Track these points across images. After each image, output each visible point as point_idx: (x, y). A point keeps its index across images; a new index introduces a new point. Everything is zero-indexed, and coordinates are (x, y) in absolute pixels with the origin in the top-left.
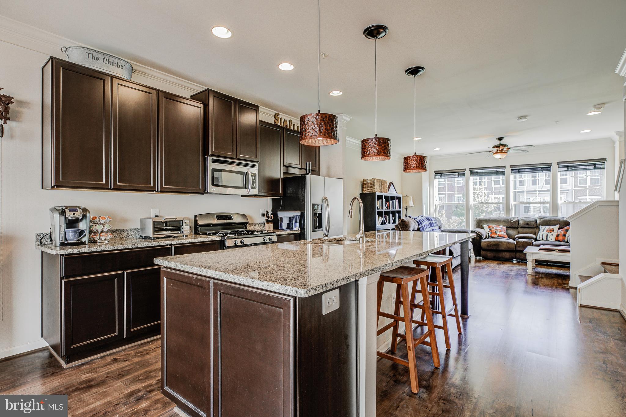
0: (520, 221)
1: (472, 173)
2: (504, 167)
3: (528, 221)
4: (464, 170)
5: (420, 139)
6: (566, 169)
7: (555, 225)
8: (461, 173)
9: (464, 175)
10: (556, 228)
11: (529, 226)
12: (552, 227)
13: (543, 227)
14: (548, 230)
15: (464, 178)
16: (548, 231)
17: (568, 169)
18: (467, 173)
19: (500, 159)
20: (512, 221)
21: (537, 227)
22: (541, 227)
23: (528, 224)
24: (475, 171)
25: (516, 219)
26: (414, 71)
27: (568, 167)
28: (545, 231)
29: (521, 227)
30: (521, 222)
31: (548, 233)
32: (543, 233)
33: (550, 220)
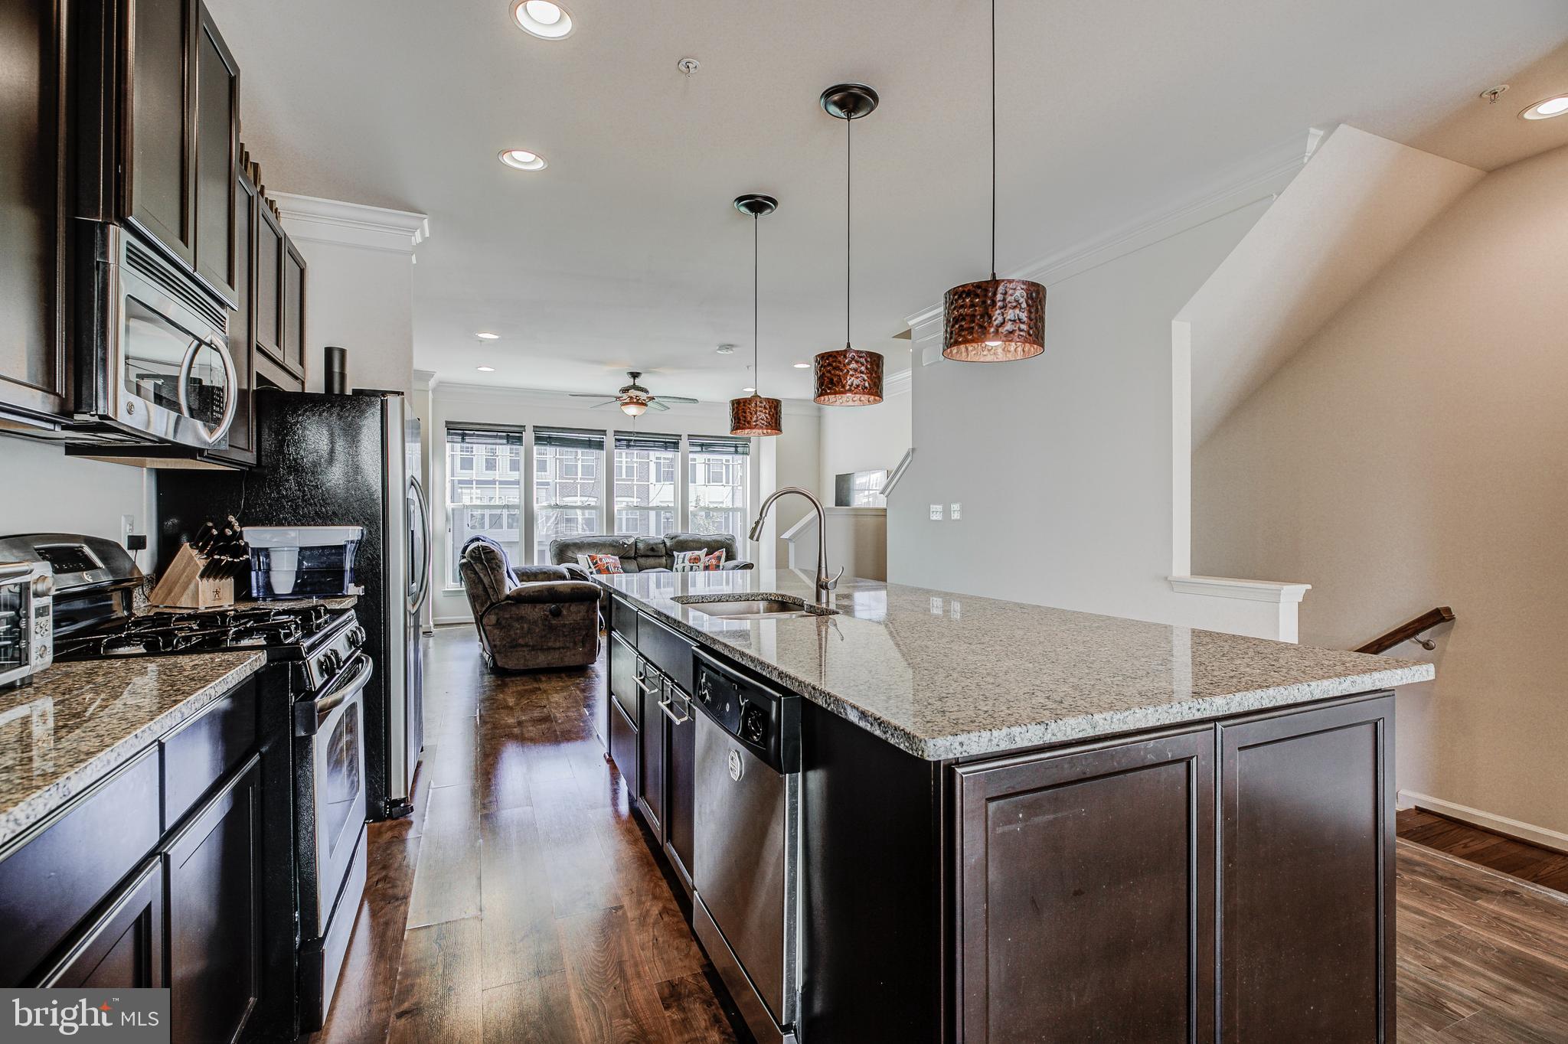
0: (638, 544)
1: (539, 440)
2: (604, 432)
3: (652, 545)
4: (522, 429)
5: (496, 337)
6: (699, 449)
7: (700, 549)
8: (513, 436)
9: (520, 440)
10: (702, 553)
11: (655, 554)
12: (697, 553)
13: (682, 555)
14: (690, 559)
15: (522, 449)
16: (692, 561)
17: (702, 449)
18: (529, 436)
19: (634, 416)
20: (625, 544)
21: (669, 554)
22: (675, 554)
23: (652, 549)
24: (545, 434)
25: (632, 540)
26: (757, 204)
27: (702, 445)
28: (686, 561)
29: (642, 556)
30: (641, 545)
31: (692, 564)
32: (683, 565)
33: (687, 541)
